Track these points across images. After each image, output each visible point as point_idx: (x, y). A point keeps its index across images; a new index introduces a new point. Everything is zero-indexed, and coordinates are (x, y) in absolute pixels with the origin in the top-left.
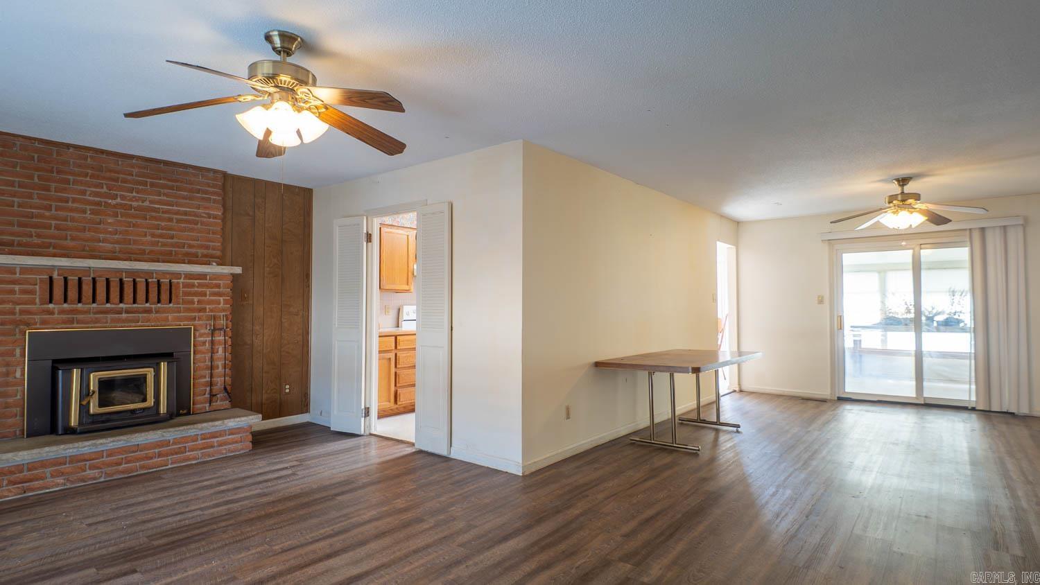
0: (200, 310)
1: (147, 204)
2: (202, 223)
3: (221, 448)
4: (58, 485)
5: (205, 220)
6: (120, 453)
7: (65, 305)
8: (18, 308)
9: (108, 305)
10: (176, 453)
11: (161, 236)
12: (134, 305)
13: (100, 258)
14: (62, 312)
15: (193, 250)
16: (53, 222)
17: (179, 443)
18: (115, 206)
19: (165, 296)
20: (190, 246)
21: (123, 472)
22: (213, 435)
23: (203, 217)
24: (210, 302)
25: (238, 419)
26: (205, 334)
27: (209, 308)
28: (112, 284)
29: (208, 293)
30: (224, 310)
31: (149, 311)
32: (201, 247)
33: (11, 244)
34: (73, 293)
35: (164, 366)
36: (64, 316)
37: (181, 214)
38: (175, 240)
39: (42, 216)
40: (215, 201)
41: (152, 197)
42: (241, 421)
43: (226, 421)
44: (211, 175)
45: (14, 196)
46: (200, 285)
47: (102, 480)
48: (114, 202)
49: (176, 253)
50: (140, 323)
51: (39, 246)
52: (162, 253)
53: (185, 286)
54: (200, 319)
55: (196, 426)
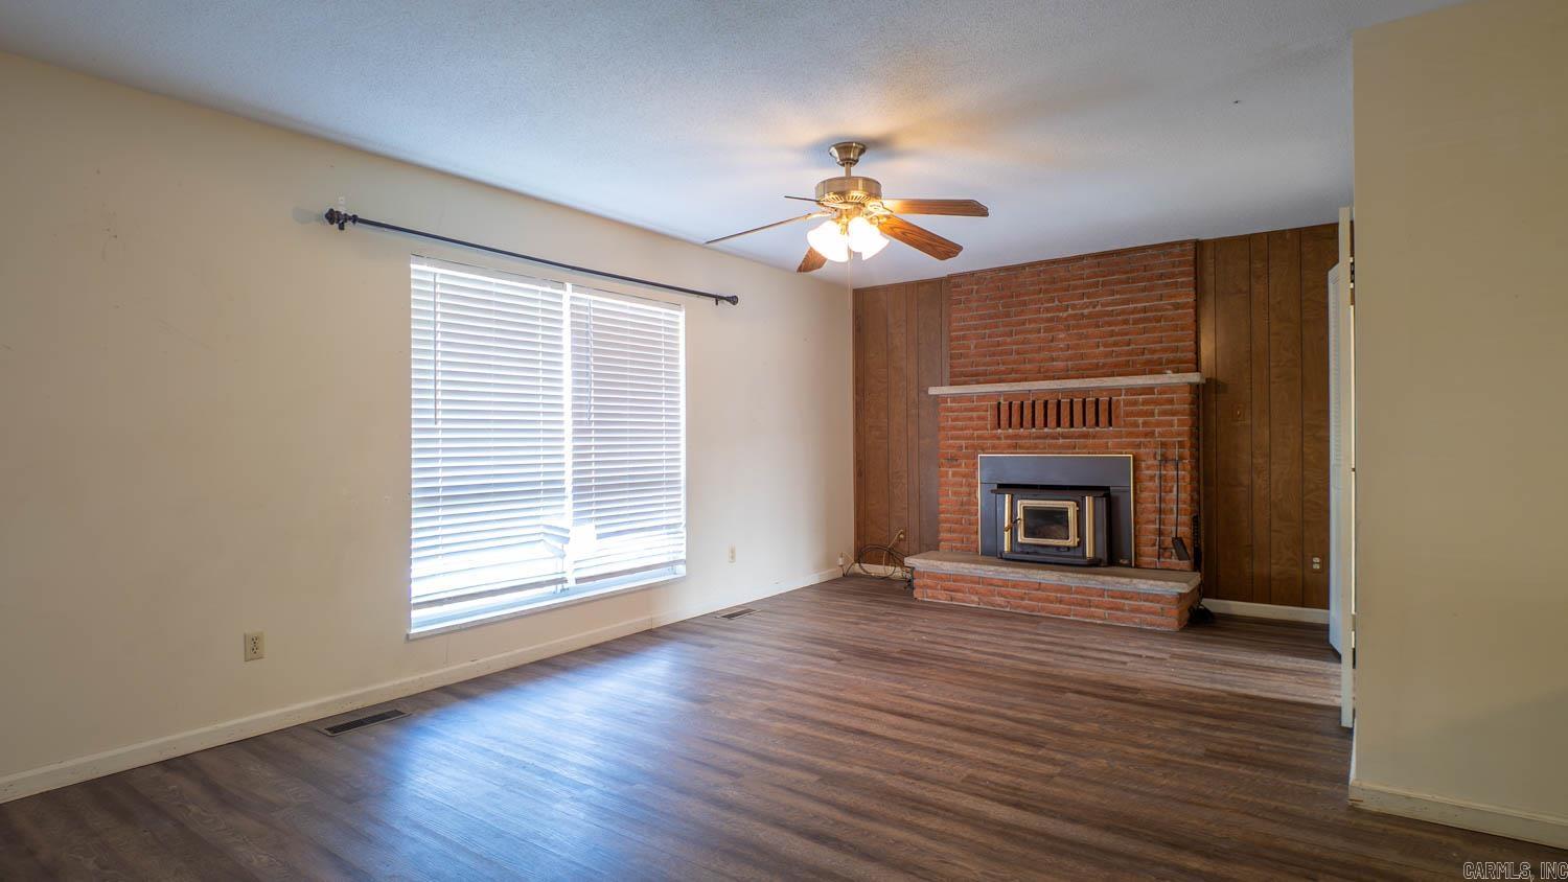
0: (1146, 435)
1: (1098, 308)
2: (1166, 319)
3: (1133, 615)
4: (973, 602)
5: (1170, 313)
6: (1023, 588)
7: (1010, 430)
8: (976, 433)
9: (1046, 430)
10: (1081, 605)
11: (1115, 344)
12: (1072, 429)
13: (1053, 378)
14: (1007, 437)
15: (1156, 356)
16: (1014, 347)
17: (1083, 593)
18: (1066, 319)
19: (1103, 418)
20: (1153, 352)
21: (1025, 608)
22: (1123, 595)
23: (1167, 309)
24: (1159, 424)
25: (1152, 582)
26: (1153, 466)
27: (1159, 433)
28: (1049, 406)
29: (1156, 411)
30: (1179, 434)
31: (1085, 436)
32: (1165, 350)
33: (984, 374)
34: (1015, 419)
35: (1088, 501)
36: (1009, 441)
37: (1139, 312)
38: (1133, 346)
39: (1005, 343)
40: (1183, 284)
41: (1103, 299)
42: (1157, 586)
43: (1135, 581)
44: (1177, 250)
45: (985, 328)
46: (1145, 402)
47: (1008, 610)
48: (1065, 314)
49: (1134, 362)
50: (1077, 450)
51: (1004, 372)
52: (1116, 365)
53: (1128, 403)
54: (1146, 447)
55: (1097, 577)
